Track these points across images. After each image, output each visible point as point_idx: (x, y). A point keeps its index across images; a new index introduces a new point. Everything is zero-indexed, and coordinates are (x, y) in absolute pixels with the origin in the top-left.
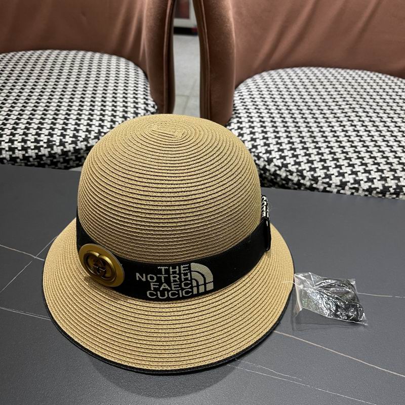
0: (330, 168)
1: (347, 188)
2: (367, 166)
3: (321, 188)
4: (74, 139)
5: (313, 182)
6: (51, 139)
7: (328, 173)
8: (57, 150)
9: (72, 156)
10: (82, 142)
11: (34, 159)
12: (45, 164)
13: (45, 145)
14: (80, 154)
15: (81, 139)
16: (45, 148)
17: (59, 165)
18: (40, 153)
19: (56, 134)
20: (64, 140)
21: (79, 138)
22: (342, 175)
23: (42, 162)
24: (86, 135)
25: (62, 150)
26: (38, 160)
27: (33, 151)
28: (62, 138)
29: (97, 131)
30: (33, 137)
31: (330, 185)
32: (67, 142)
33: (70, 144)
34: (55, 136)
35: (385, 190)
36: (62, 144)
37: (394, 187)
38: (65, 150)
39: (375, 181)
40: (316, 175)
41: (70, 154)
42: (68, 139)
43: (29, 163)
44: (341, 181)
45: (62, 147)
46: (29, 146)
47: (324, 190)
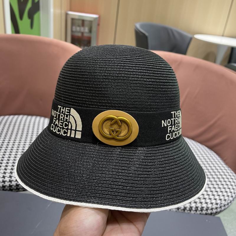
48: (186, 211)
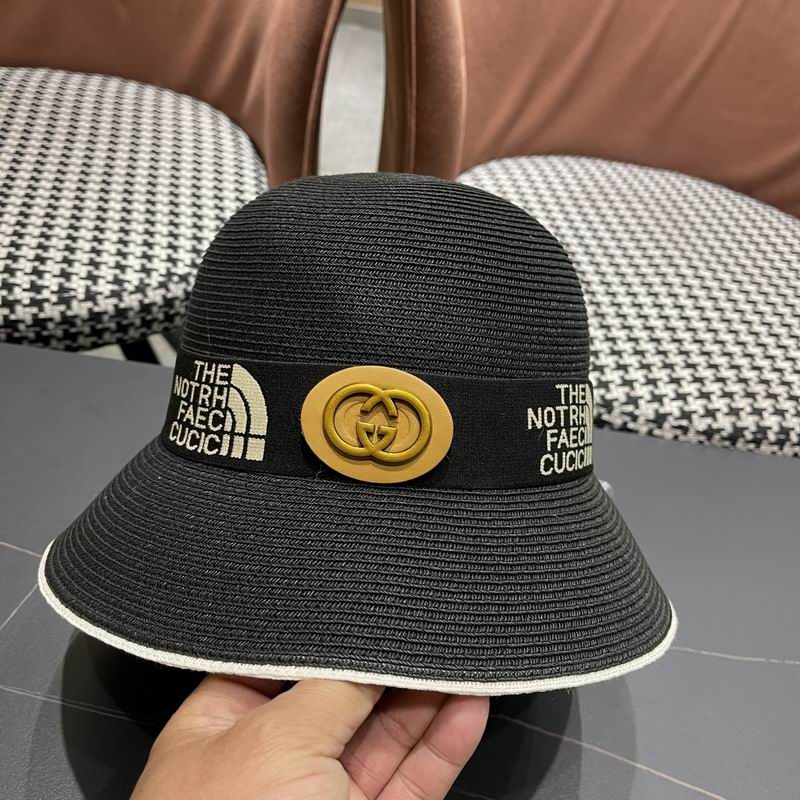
0: (636, 385)
1: (666, 426)
2: (703, 384)
3: (618, 422)
4: (115, 287)
5: (602, 410)
6: (67, 285)
7: (633, 394)
8: (80, 309)
9: (109, 321)
10: (132, 293)
11: (28, 327)
12: (51, 337)
13: (54, 298)
14: (126, 318)
15: (130, 287)
16: (54, 304)
17: (81, 340)
18: (42, 316)
19: (76, 274)
20: (94, 288)
21: (126, 285)
22: (658, 399)
23: (45, 333)
24: (141, 280)
25: (90, 310)
26: (38, 329)
27: (28, 309)
28: (89, 283)
29: (164, 272)
30: (27, 279)
31: (635, 418)
32: (100, 293)
33: (107, 297)
34: (74, 278)
35: (737, 434)
36: (90, 296)
37: (753, 428)
38: (96, 309)
39: (719, 415)
40: (609, 397)
41: (106, 318)
42: (104, 287)
43: (16, 335)
44: (657, 411)
45: (89, 304)
46: (19, 297)
47: (624, 428)
48: (740, 444)
